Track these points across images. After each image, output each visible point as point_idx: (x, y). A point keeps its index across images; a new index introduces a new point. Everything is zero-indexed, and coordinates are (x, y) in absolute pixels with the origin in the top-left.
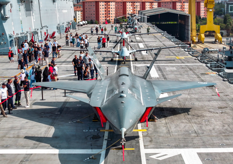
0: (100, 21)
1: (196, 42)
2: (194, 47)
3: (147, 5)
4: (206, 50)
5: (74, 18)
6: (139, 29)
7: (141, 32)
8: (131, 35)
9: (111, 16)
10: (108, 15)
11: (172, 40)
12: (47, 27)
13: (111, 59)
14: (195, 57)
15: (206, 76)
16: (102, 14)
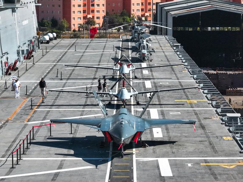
0: (73, 22)
5: (36, 31)
6: (149, 56)
7: (152, 60)
8: (135, 68)
9: (98, 11)
10: (91, 7)
11: (195, 76)
12: (7, 54)
13: (108, 103)
14: (211, 101)
15: (207, 120)
16: (77, 6)
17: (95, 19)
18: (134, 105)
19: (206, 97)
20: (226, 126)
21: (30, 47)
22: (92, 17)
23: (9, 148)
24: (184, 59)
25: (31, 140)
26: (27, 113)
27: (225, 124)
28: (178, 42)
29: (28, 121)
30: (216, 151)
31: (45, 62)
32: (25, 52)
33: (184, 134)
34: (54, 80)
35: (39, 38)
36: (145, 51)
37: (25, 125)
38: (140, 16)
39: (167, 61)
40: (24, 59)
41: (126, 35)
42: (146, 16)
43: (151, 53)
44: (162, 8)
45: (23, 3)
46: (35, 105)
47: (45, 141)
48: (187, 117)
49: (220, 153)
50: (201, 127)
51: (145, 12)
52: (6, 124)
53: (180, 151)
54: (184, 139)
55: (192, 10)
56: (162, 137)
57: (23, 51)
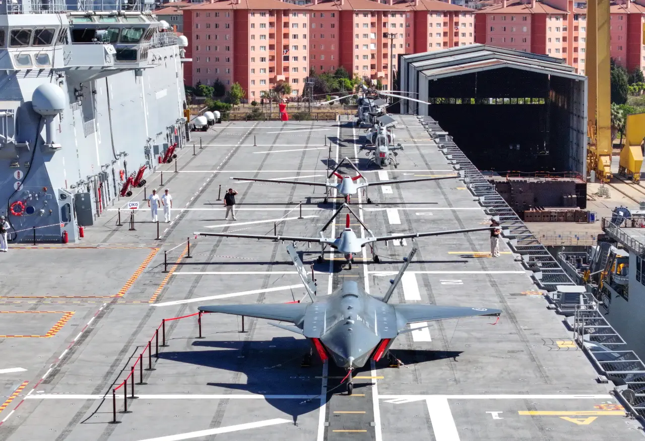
0: (251, 87)
1: (609, 177)
2: (599, 195)
3: (434, 25)
4: (622, 213)
5: (183, 110)
6: (393, 156)
7: (398, 164)
8: (367, 184)
9: (295, 68)
10: (283, 62)
11: (482, 199)
12: (125, 155)
13: (318, 258)
14: (519, 255)
15: (519, 298)
16: (259, 59)
17: (291, 83)
18: (368, 263)
19: (509, 244)
20: (558, 313)
21: (171, 140)
22: (284, 80)
23: (112, 366)
24: (457, 163)
25: (159, 348)
26: (156, 282)
27: (555, 309)
28: (442, 128)
29: (157, 301)
30: (547, 377)
31: (198, 168)
32: (161, 149)
33: (475, 334)
34: (213, 207)
35: (188, 121)
36: (384, 149)
37: (150, 310)
38: (369, 77)
39: (425, 166)
40: (160, 162)
41: (348, 114)
42: (379, 76)
43: (396, 151)
44: (408, 64)
45: (158, 58)
46: (174, 262)
47: (188, 350)
48: (477, 291)
49: (555, 382)
50: (507, 317)
51: (378, 71)
52: (113, 306)
53: (470, 376)
54: (476, 346)
55: (463, 67)
56: (430, 340)
57: (156, 148)
